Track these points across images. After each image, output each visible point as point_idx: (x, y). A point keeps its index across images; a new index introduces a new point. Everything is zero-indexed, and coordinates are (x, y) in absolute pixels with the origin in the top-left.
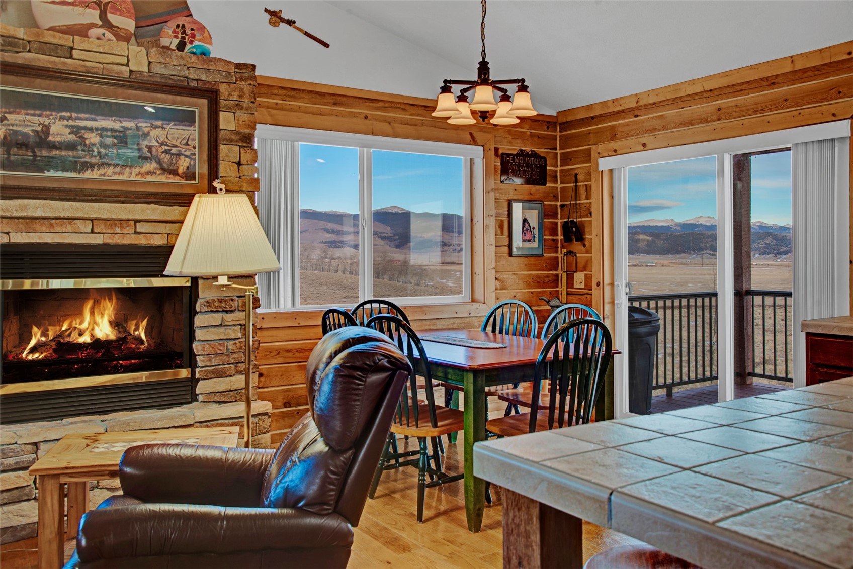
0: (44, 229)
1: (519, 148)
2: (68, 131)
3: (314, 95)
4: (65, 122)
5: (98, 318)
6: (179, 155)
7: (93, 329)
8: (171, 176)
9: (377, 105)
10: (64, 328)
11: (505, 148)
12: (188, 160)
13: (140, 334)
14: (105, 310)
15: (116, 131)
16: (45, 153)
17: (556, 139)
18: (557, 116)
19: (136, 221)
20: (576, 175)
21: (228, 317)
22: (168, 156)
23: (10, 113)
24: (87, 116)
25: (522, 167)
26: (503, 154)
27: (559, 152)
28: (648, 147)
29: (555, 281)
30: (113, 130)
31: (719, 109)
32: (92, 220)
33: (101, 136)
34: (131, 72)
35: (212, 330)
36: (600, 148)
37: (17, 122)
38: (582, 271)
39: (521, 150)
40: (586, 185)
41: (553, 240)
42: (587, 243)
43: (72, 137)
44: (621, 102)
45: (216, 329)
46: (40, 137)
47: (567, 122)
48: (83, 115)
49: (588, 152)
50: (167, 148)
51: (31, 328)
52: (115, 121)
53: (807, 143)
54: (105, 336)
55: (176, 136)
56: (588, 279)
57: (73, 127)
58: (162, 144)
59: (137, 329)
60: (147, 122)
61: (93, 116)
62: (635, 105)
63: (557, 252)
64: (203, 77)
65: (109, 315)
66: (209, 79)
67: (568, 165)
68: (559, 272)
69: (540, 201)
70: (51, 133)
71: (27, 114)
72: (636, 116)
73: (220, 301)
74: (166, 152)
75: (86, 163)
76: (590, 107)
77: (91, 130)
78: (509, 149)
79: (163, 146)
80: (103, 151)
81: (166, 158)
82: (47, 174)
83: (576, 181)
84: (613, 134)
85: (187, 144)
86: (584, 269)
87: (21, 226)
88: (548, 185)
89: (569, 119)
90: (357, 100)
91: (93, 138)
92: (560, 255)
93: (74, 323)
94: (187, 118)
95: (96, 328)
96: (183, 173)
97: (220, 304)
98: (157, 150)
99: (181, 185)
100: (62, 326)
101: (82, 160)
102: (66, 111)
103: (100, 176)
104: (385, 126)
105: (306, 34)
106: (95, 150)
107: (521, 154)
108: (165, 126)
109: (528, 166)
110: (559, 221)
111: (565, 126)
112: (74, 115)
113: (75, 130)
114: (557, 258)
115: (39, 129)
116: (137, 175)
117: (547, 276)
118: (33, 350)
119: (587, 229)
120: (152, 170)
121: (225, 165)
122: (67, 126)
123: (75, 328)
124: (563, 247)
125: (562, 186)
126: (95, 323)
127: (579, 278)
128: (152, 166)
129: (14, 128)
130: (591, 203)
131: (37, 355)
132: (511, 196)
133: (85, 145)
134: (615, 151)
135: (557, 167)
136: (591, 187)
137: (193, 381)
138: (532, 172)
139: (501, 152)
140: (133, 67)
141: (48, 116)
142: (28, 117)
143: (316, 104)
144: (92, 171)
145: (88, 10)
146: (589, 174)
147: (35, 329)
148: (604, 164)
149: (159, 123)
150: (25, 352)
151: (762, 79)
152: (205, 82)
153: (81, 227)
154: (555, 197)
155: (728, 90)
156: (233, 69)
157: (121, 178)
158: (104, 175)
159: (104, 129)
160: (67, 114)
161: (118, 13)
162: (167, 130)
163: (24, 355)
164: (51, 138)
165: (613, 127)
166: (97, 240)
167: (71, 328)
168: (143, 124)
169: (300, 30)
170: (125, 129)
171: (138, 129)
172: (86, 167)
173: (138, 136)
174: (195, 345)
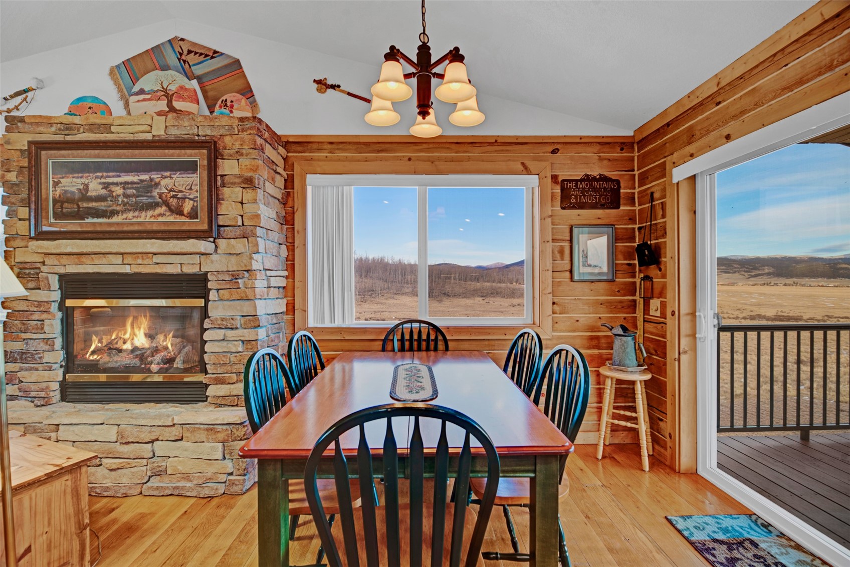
1: (584, 173)
2: (101, 187)
3: (359, 146)
4: (99, 181)
5: (136, 331)
6: (184, 199)
7: (133, 339)
8: (178, 216)
9: (421, 147)
10: (113, 338)
11: (564, 175)
12: (191, 202)
13: (167, 344)
14: (141, 324)
15: (135, 183)
16: (85, 205)
17: (633, 160)
18: (633, 137)
20: (652, 194)
21: (230, 333)
22: (175, 200)
23: (63, 178)
24: (114, 174)
25: (587, 192)
26: (563, 181)
27: (636, 173)
28: (733, 136)
29: (631, 307)
30: (132, 183)
32: (122, 254)
33: (124, 188)
34: (154, 136)
35: (216, 343)
36: (676, 157)
37: (67, 184)
38: (658, 298)
39: (587, 175)
40: (662, 203)
41: (629, 265)
42: (662, 267)
43: (104, 192)
44: (698, 93)
45: (220, 343)
46: (82, 193)
47: (643, 139)
48: (111, 174)
49: (664, 163)
50: (174, 193)
51: (92, 336)
52: (134, 176)
54: (141, 345)
55: (182, 183)
56: (663, 305)
57: (104, 183)
58: (171, 190)
59: (165, 340)
60: (158, 174)
61: (118, 174)
62: (716, 89)
63: (634, 277)
65: (145, 329)
67: (645, 185)
69: (611, 225)
70: (90, 189)
71: (74, 177)
72: (718, 103)
74: (174, 197)
75: (114, 210)
76: (665, 113)
77: (117, 184)
78: (571, 175)
79: (171, 193)
80: (125, 200)
81: (173, 202)
82: (87, 220)
83: (652, 199)
84: (691, 137)
85: (191, 189)
86: (660, 295)
87: (76, 260)
88: (622, 208)
89: (645, 135)
90: (400, 145)
91: (118, 191)
92: (638, 280)
93: (120, 334)
94: (190, 167)
95: (135, 338)
96: (188, 213)
97: (221, 322)
98: (166, 196)
99: (184, 223)
100: (112, 336)
101: (111, 208)
102: (99, 172)
103: (123, 219)
104: (427, 166)
105: (349, 94)
106: (120, 200)
107: (587, 179)
108: (172, 176)
109: (595, 190)
110: (636, 244)
111: (643, 142)
112: (105, 174)
113: (106, 186)
114: (635, 283)
115: (81, 187)
116: (151, 217)
117: (621, 302)
118: (93, 353)
119: (662, 251)
120: (162, 213)
121: (227, 204)
122: (100, 183)
123: (121, 338)
124: (640, 271)
125: (640, 207)
126: (135, 334)
128: (162, 209)
129: (66, 189)
130: (665, 222)
131: (95, 357)
132: (573, 223)
133: (113, 197)
134: (691, 155)
135: (635, 188)
136: (666, 203)
137: (205, 385)
138: (600, 196)
139: (560, 179)
141: (87, 177)
142: (74, 180)
143: (361, 153)
144: (118, 216)
146: (664, 190)
147: (94, 337)
148: (679, 173)
149: (168, 174)
150: (88, 354)
153: (113, 260)
154: (632, 220)
157: (139, 220)
158: (126, 219)
159: (126, 183)
160: (100, 174)
161: (181, 100)
162: (174, 179)
163: (87, 356)
164: (89, 194)
165: (691, 127)
166: (127, 269)
167: (118, 338)
168: (156, 176)
169: (343, 91)
170: (142, 181)
171: (151, 180)
172: (113, 213)
173: (151, 186)
174: (206, 356)
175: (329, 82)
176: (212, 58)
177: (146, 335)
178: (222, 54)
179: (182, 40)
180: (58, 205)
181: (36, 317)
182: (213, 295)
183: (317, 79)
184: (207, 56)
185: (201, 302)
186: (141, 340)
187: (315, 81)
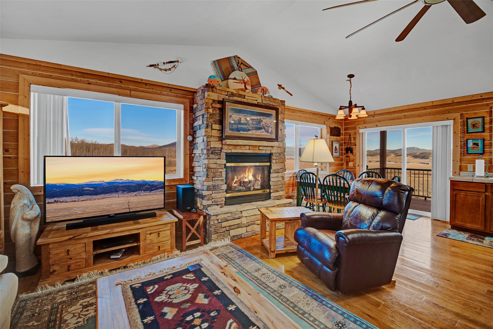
0: (239, 148)
2: (245, 120)
4: (244, 117)
6: (269, 127)
7: (248, 177)
8: (267, 133)
9: (303, 113)
10: (242, 177)
11: (331, 126)
12: (271, 129)
15: (256, 120)
16: (240, 126)
17: (343, 123)
19: (259, 146)
20: (350, 134)
21: (279, 174)
23: (233, 115)
24: (249, 115)
25: (335, 131)
27: (344, 127)
28: (378, 126)
29: (342, 165)
31: (405, 116)
32: (250, 146)
33: (252, 121)
34: (258, 102)
35: (275, 178)
36: (360, 126)
37: (234, 117)
39: (335, 126)
40: (354, 137)
41: (342, 153)
42: (354, 153)
43: (246, 122)
45: (276, 178)
46: (239, 122)
49: (355, 127)
52: (255, 117)
53: (437, 126)
55: (268, 121)
56: (354, 164)
59: (258, 177)
62: (373, 114)
63: (342, 156)
64: (274, 104)
65: (252, 173)
66: (275, 105)
67: (347, 131)
68: (343, 162)
69: (339, 141)
70: (241, 120)
72: (373, 117)
73: (277, 170)
74: (266, 126)
79: (266, 124)
81: (266, 128)
82: (240, 132)
83: (350, 135)
84: (365, 122)
85: (271, 124)
86: (353, 161)
87: (233, 147)
88: (341, 137)
91: (250, 122)
92: (343, 157)
93: (244, 175)
94: (271, 116)
96: (270, 132)
98: (264, 126)
101: (248, 128)
103: (252, 133)
104: (305, 119)
105: (287, 92)
106: (251, 126)
107: (335, 128)
110: (343, 147)
115: (239, 119)
116: (260, 133)
117: (340, 163)
119: (354, 150)
120: (263, 132)
124: (344, 154)
125: (345, 137)
126: (249, 175)
127: (351, 164)
129: (234, 119)
130: (356, 142)
132: (333, 140)
133: (249, 124)
134: (365, 127)
135: (343, 131)
136: (356, 137)
137: (270, 193)
138: (337, 133)
140: (258, 101)
141: (241, 115)
142: (237, 116)
145: (242, 85)
146: (355, 134)
148: (361, 131)
149: (265, 117)
151: (421, 107)
152: (274, 105)
153: (247, 148)
154: (343, 140)
155: (408, 110)
156: (280, 102)
157: (256, 133)
159: (253, 119)
160: (245, 115)
161: (248, 85)
162: (267, 119)
163: (233, 185)
164: (241, 122)
166: (251, 151)
167: (244, 177)
168: (261, 118)
169: (285, 90)
170: (258, 119)
171: (260, 119)
172: (249, 130)
173: (260, 121)
174: (271, 182)
175: (283, 86)
176: (249, 68)
177: (252, 175)
178: (252, 67)
179: (239, 57)
180: (231, 125)
181: (220, 170)
182: (274, 161)
183: (279, 84)
184: (247, 67)
185: (268, 164)
186: (251, 178)
187: (278, 85)
